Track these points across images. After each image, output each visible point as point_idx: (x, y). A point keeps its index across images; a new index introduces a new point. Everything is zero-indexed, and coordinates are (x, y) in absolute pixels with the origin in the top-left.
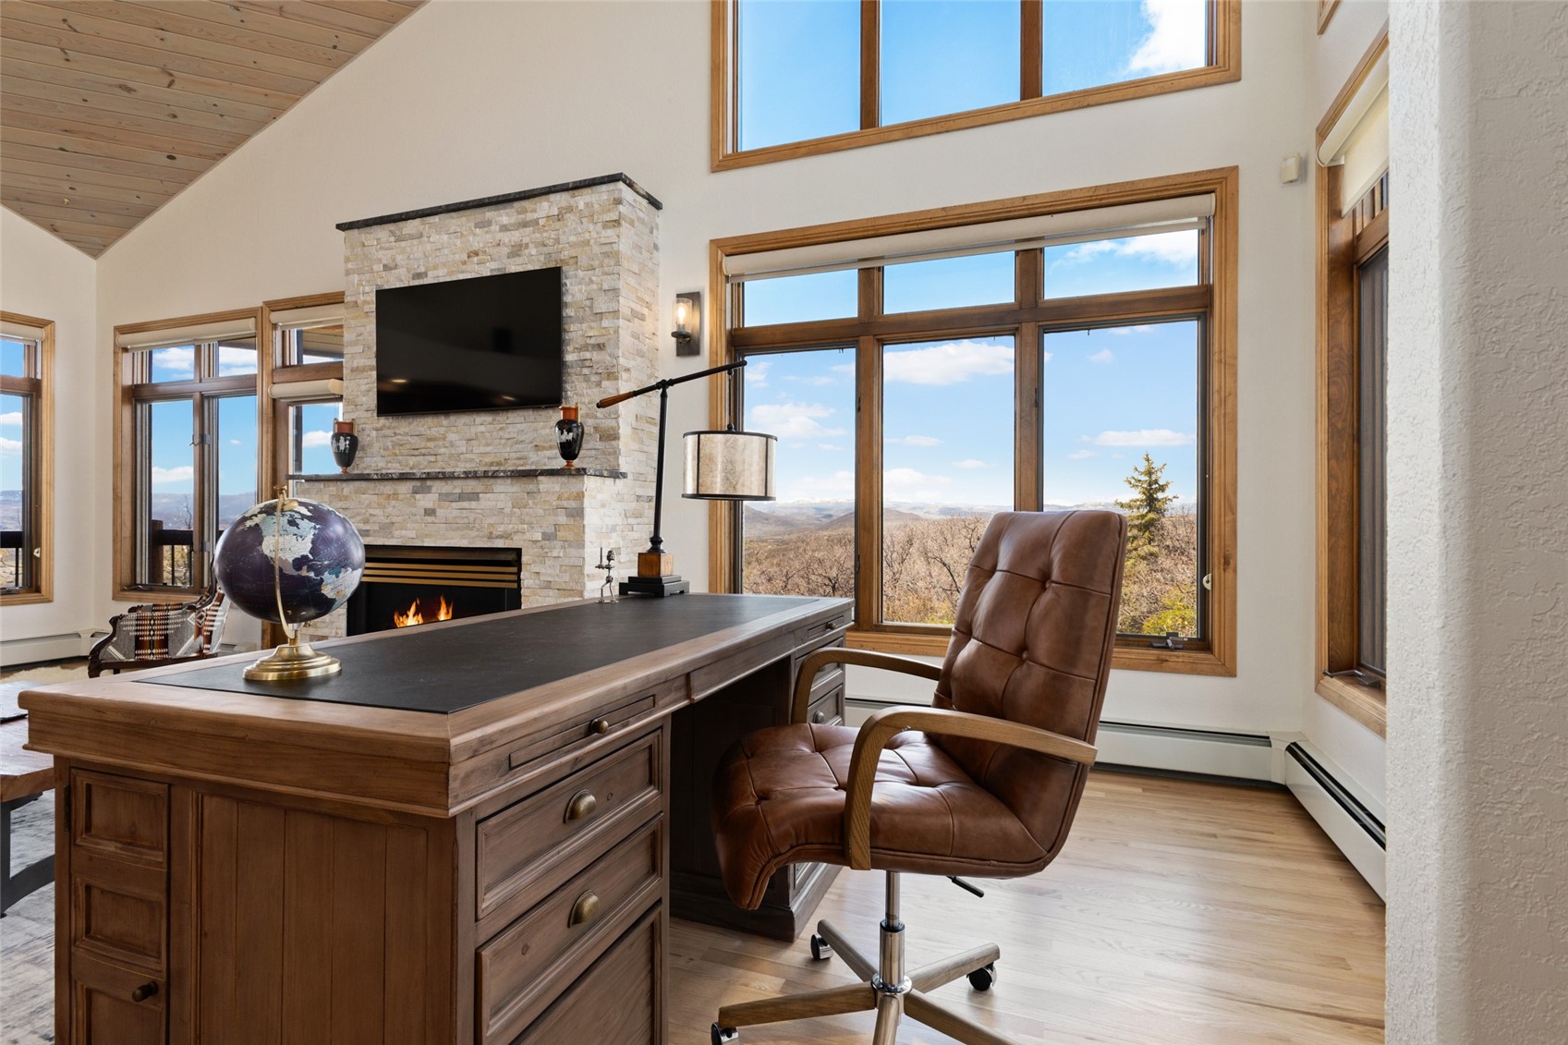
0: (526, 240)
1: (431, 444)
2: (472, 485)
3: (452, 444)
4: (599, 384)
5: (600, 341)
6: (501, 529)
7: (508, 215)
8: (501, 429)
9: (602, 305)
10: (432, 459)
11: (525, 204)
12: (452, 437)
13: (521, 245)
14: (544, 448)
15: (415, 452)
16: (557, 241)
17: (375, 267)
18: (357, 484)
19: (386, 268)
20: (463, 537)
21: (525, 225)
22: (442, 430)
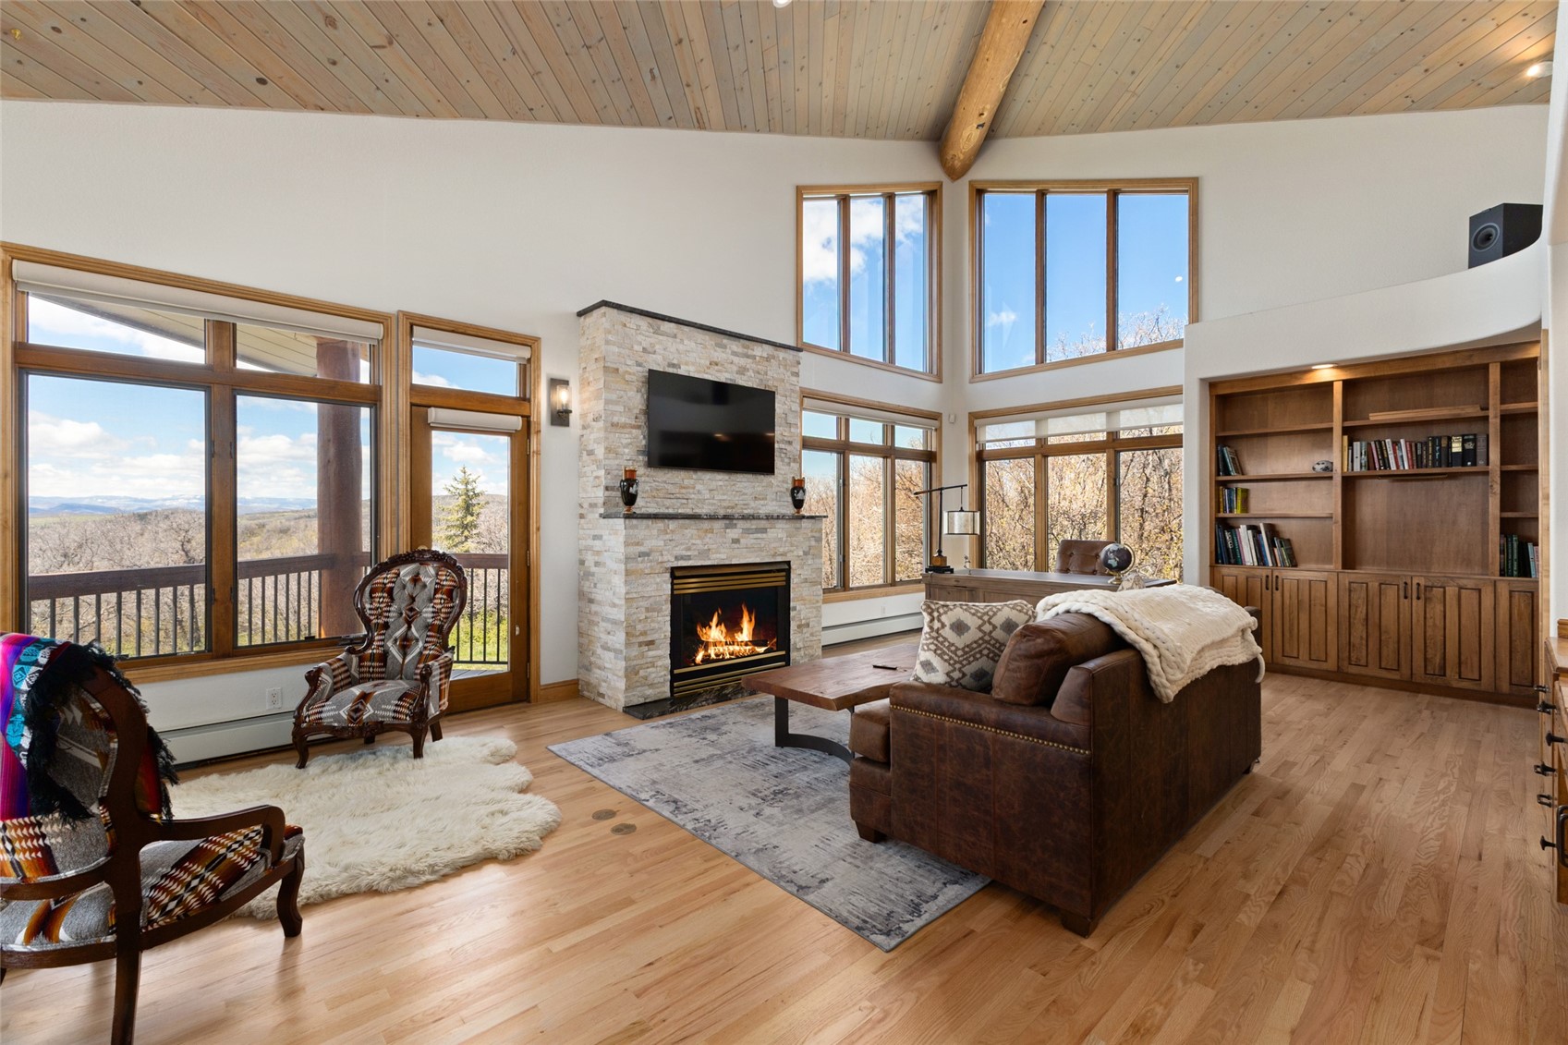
0: (748, 366)
1: (683, 491)
3: (699, 492)
4: (789, 464)
5: (790, 439)
6: (781, 550)
7: (737, 346)
8: (734, 485)
9: (791, 420)
10: (685, 501)
11: (747, 343)
12: (699, 487)
13: (744, 368)
14: (760, 499)
15: (670, 496)
16: (766, 374)
17: (637, 347)
18: (681, 521)
19: (645, 350)
20: (757, 557)
21: (748, 356)
22: (692, 482)
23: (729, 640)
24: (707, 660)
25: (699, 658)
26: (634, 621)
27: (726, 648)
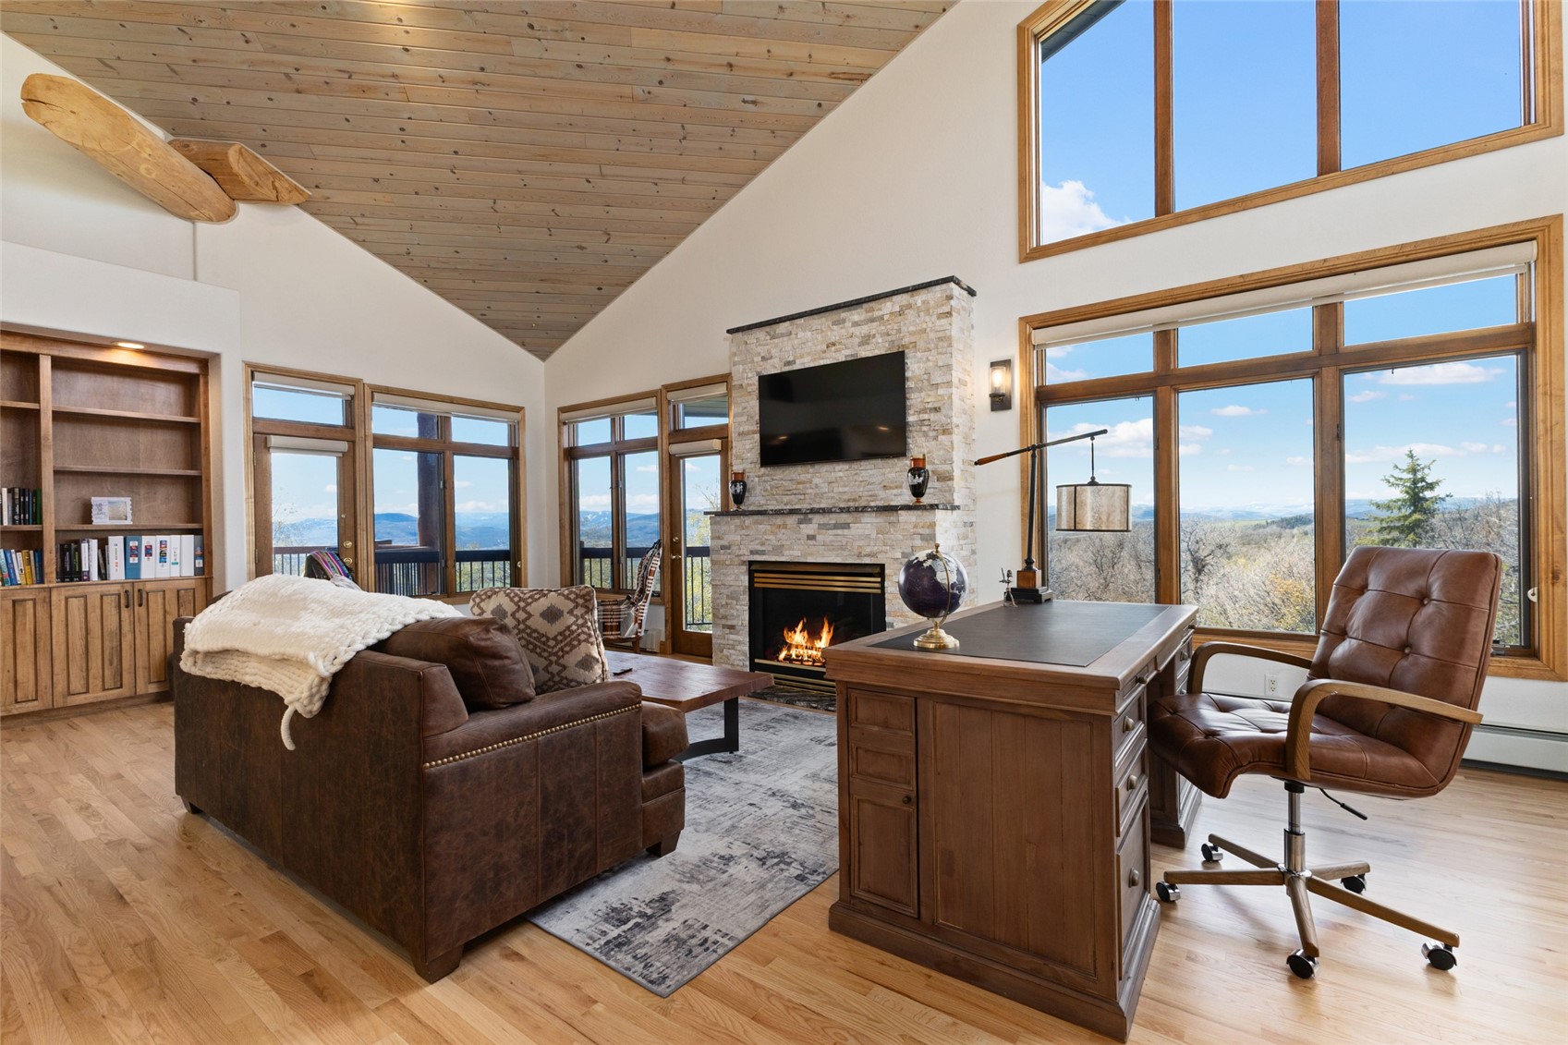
0: (873, 332)
1: (801, 486)
2: (844, 517)
3: (817, 486)
4: (936, 438)
5: (936, 405)
6: (868, 550)
7: (858, 314)
8: (856, 474)
9: (937, 378)
10: (802, 497)
11: (872, 304)
12: (816, 480)
13: (869, 336)
14: (891, 488)
15: (788, 492)
16: (899, 331)
17: (755, 359)
18: (756, 517)
19: (764, 359)
20: (837, 556)
21: (873, 320)
22: (809, 476)
23: (809, 645)
24: (788, 658)
25: (782, 656)
26: (718, 605)
27: (805, 651)
